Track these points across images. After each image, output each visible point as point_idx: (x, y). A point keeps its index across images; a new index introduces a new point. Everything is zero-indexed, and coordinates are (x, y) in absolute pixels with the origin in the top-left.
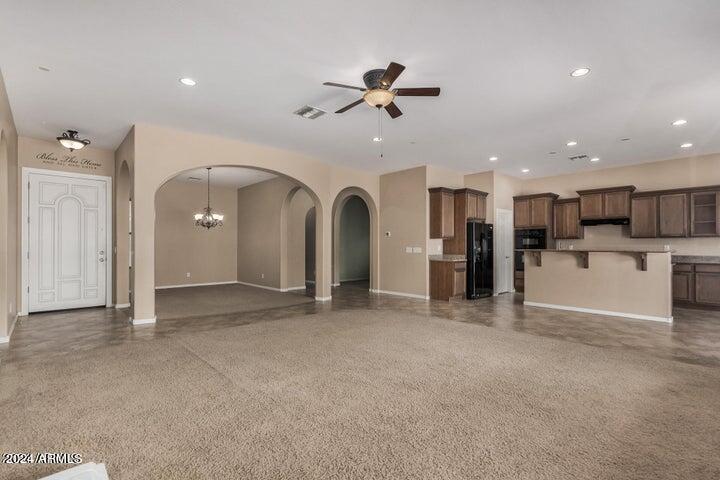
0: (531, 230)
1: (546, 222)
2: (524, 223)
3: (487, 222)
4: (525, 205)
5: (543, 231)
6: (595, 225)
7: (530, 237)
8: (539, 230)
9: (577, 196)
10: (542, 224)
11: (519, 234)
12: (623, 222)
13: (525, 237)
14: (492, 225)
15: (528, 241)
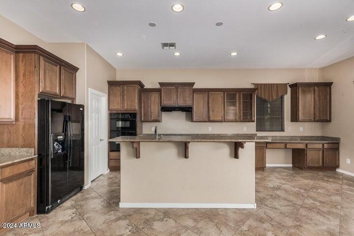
0: (123, 114)
1: (136, 106)
2: (117, 107)
3: (78, 102)
4: (118, 90)
5: (134, 115)
6: (171, 111)
7: (123, 120)
8: (130, 114)
9: (158, 86)
10: (133, 108)
11: (113, 117)
12: (188, 110)
13: (118, 120)
14: (83, 106)
15: (120, 124)
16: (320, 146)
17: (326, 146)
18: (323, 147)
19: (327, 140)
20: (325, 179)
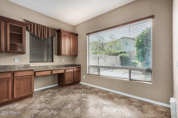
16: (72, 70)
17: (75, 70)
18: (74, 71)
19: (76, 66)
20: (74, 91)
